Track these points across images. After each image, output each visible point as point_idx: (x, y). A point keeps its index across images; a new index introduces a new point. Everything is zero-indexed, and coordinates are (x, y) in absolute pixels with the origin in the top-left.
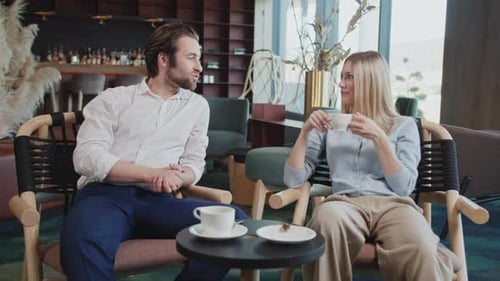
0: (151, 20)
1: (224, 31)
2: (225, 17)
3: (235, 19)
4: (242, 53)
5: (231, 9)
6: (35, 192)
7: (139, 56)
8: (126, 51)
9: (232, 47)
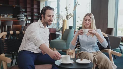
0: (14, 6)
1: (32, 9)
2: (32, 6)
3: (35, 6)
4: (37, 15)
5: (34, 4)
6: (5, 53)
7: (9, 16)
8: (6, 14)
9: (34, 13)
